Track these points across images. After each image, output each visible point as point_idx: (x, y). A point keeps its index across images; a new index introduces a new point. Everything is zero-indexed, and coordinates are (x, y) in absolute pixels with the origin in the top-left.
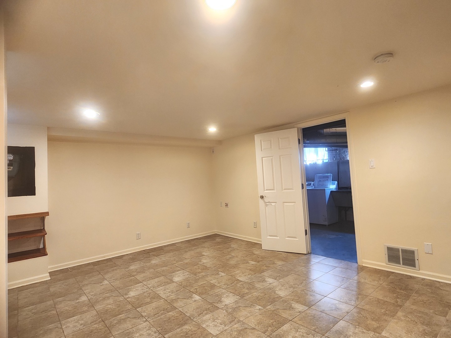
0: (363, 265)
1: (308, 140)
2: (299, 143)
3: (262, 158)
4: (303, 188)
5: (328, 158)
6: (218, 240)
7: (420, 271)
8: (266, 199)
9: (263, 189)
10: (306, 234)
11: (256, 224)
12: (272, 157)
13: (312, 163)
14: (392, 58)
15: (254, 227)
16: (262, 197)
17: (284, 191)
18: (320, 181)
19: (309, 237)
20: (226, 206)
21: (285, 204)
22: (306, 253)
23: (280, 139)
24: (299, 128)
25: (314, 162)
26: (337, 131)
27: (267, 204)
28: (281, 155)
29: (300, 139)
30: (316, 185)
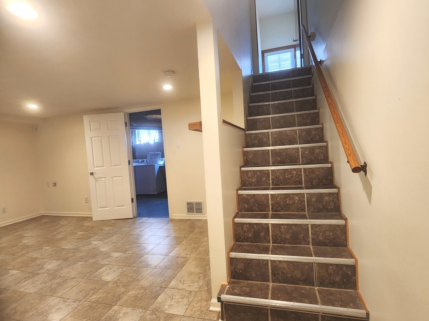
0: (173, 218)
1: (135, 123)
2: (126, 125)
3: (91, 137)
4: (129, 164)
5: (158, 139)
6: (45, 220)
7: (205, 215)
8: (96, 176)
9: (93, 166)
10: (132, 201)
11: (87, 200)
12: (101, 137)
13: (146, 143)
14: (174, 74)
15: (86, 203)
16: (92, 174)
17: (113, 167)
18: (151, 158)
19: (135, 204)
20: (54, 185)
21: (114, 178)
22: (132, 217)
23: (108, 121)
24: (126, 113)
25: (147, 142)
26: (157, 117)
27: (97, 179)
28: (110, 136)
29: (126, 123)
30: (148, 161)
